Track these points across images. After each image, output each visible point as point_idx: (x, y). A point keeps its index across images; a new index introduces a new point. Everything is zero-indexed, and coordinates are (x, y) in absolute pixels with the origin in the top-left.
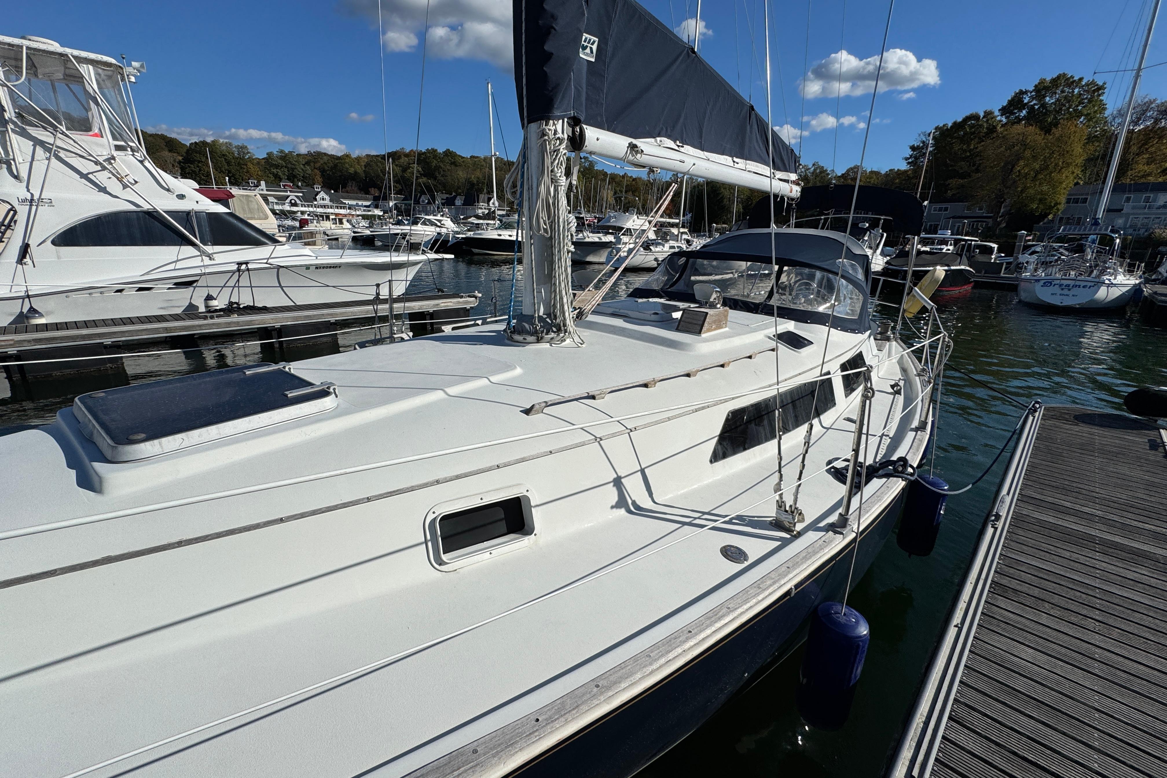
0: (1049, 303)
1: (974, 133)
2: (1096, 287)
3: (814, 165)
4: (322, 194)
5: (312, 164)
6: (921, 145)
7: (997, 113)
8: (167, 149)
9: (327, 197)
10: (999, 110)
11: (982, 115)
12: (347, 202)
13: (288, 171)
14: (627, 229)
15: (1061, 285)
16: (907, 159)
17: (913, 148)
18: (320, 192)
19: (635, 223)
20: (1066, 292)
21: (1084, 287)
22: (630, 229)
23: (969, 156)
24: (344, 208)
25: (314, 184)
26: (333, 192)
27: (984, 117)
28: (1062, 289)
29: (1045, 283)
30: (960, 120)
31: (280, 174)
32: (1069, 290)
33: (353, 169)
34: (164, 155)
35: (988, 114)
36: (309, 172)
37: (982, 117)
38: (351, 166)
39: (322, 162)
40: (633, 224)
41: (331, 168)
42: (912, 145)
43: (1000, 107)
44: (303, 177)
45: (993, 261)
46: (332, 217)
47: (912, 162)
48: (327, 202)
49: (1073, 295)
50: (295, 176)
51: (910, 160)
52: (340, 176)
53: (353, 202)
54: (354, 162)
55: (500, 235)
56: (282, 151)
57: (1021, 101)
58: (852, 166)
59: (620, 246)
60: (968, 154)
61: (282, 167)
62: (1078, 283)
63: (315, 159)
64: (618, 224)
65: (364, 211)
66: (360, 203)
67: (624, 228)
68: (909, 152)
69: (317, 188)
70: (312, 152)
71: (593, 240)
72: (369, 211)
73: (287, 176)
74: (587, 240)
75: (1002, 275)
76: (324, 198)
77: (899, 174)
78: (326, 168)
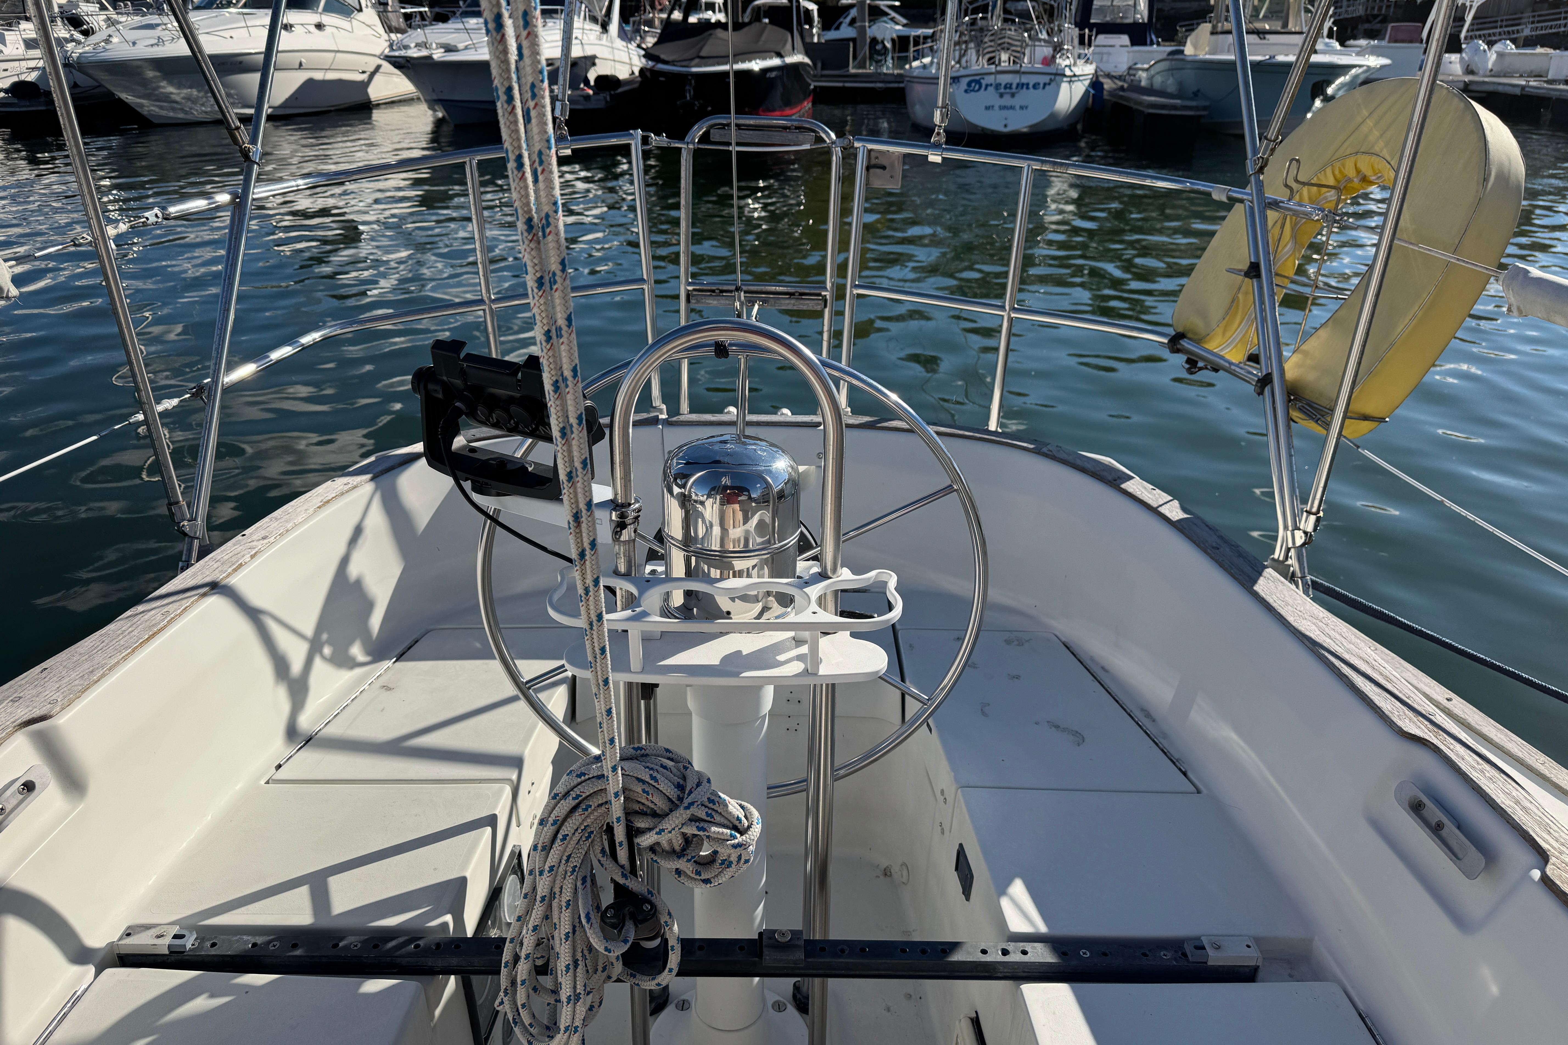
0: (983, 129)
2: (1053, 84)
15: (998, 86)
20: (1007, 101)
21: (1035, 86)
28: (1001, 95)
29: (969, 84)
32: (1013, 95)
45: (816, 40)
49: (1021, 108)
62: (1025, 79)
75: (852, 71)
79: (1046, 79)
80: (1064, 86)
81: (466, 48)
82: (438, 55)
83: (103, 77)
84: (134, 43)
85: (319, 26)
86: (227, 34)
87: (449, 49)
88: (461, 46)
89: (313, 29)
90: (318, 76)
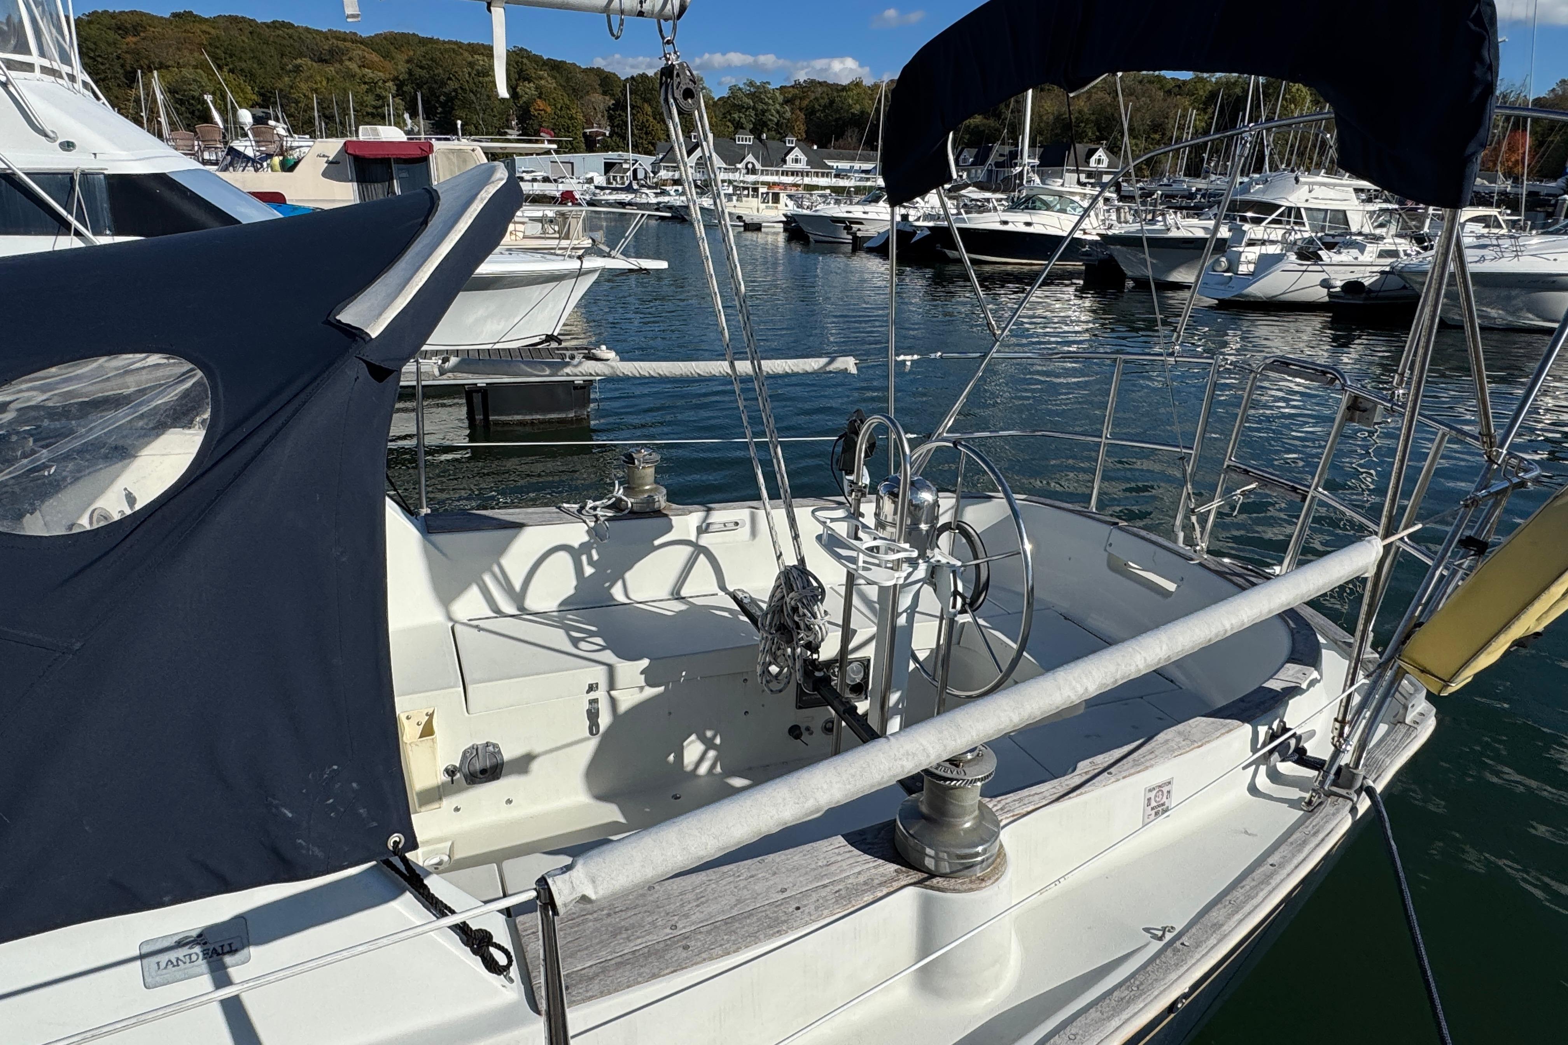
4: (797, 153)
5: (797, 102)
8: (600, 90)
9: (804, 158)
12: (835, 165)
13: (756, 115)
14: (1290, 209)
18: (792, 148)
22: (1299, 209)
24: (828, 175)
25: (786, 136)
26: (815, 147)
31: (743, 120)
33: (858, 107)
34: (593, 100)
36: (788, 115)
38: (857, 102)
39: (812, 96)
41: (825, 106)
44: (777, 124)
46: (763, 190)
48: (802, 166)
50: (765, 124)
52: (836, 120)
53: (844, 165)
54: (865, 93)
55: (1005, 223)
56: (751, 84)
59: (1241, 249)
61: (747, 109)
63: (803, 92)
64: (1268, 198)
65: (861, 180)
66: (857, 165)
67: (1280, 206)
69: (791, 141)
70: (802, 81)
71: (1190, 235)
72: (868, 179)
73: (754, 124)
74: (1174, 233)
76: (797, 158)
78: (817, 106)
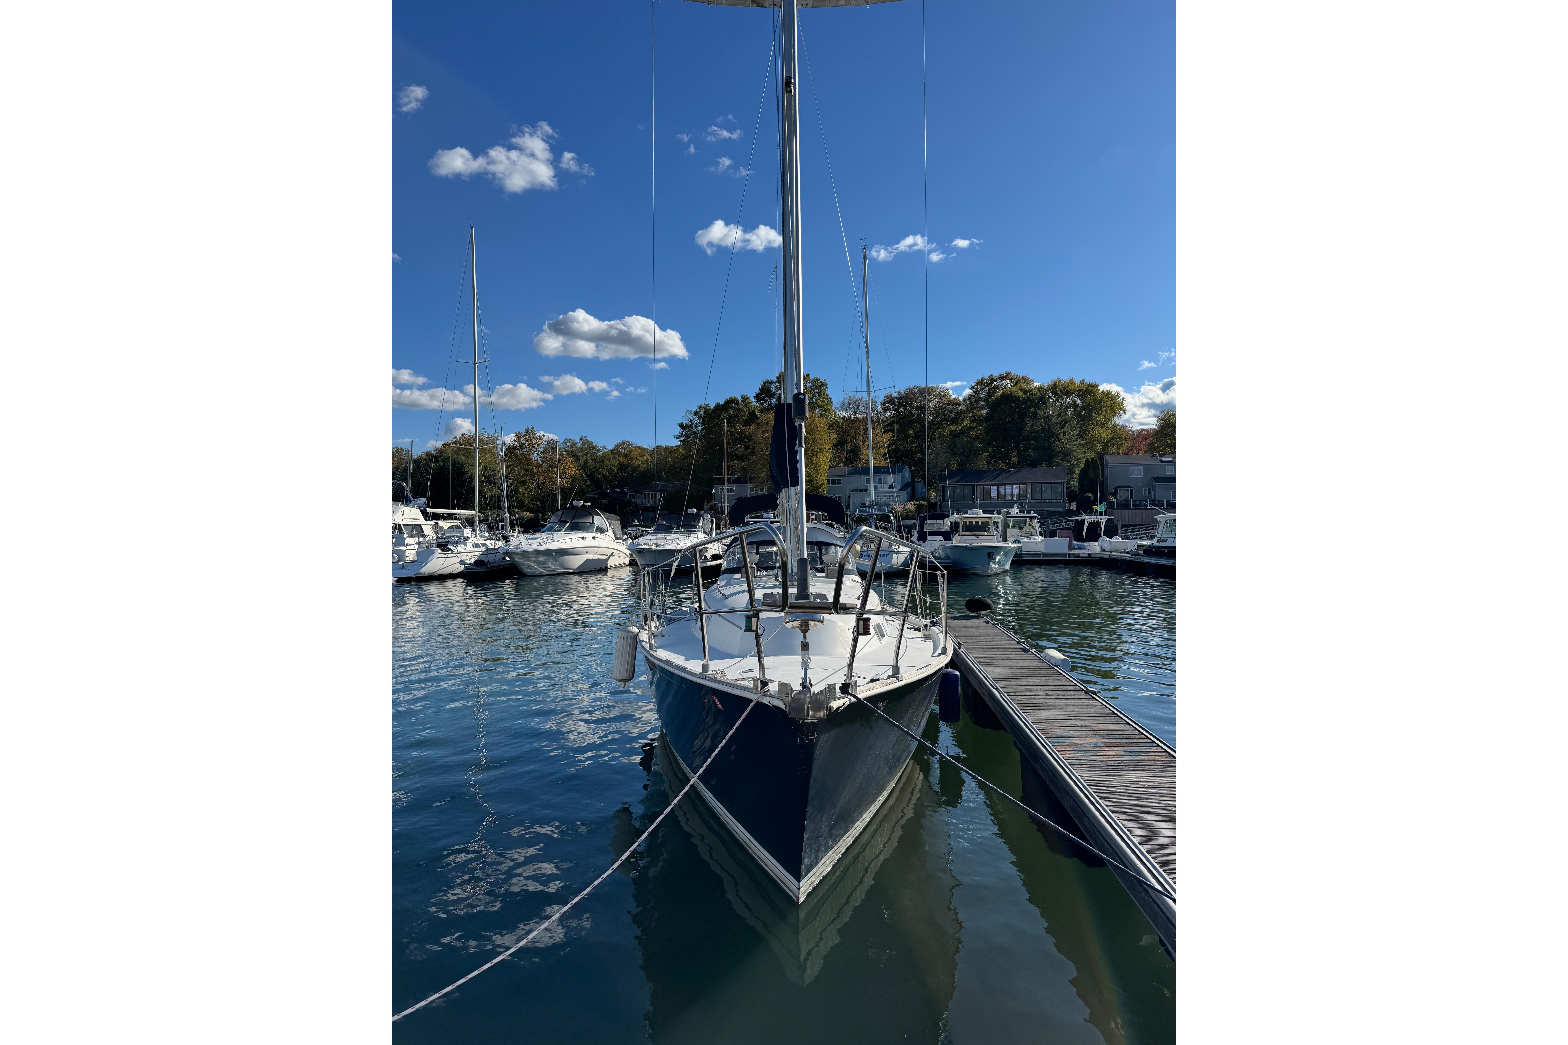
1: (737, 416)
3: (581, 439)
6: (689, 423)
7: (752, 399)
10: (755, 397)
11: (740, 399)
16: (678, 437)
17: (682, 426)
19: (405, 516)
23: (738, 438)
27: (742, 401)
30: (722, 402)
35: (745, 399)
37: (740, 401)
40: (403, 517)
42: (680, 422)
43: (755, 394)
47: (684, 440)
51: (682, 439)
57: (769, 391)
58: (620, 441)
60: (737, 436)
68: (679, 431)
77: (671, 452)
79: (887, 553)
80: (895, 556)
81: (664, 545)
82: (654, 547)
83: (517, 559)
84: (531, 545)
85: (594, 538)
86: (564, 541)
87: (658, 545)
88: (662, 544)
89: (591, 539)
90: (591, 557)
